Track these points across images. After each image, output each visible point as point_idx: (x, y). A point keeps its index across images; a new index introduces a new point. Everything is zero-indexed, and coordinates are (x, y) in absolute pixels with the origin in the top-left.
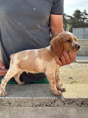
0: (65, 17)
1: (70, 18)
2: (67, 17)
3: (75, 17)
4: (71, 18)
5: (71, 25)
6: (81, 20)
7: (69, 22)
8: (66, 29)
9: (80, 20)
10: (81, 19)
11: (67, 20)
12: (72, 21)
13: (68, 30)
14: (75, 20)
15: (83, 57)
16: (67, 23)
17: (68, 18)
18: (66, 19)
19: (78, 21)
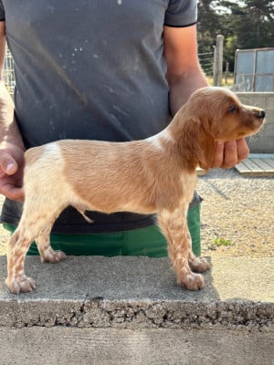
0: (211, 6)
1: (229, 12)
2: (218, 4)
3: (250, 5)
4: (232, 10)
5: (235, 37)
6: (270, 18)
7: (226, 26)
8: (213, 49)
9: (266, 18)
10: (271, 15)
11: (218, 16)
12: (238, 23)
13: (218, 54)
14: (248, 16)
15: (266, 156)
16: (219, 27)
17: (225, 9)
18: (217, 12)
19: (259, 22)
